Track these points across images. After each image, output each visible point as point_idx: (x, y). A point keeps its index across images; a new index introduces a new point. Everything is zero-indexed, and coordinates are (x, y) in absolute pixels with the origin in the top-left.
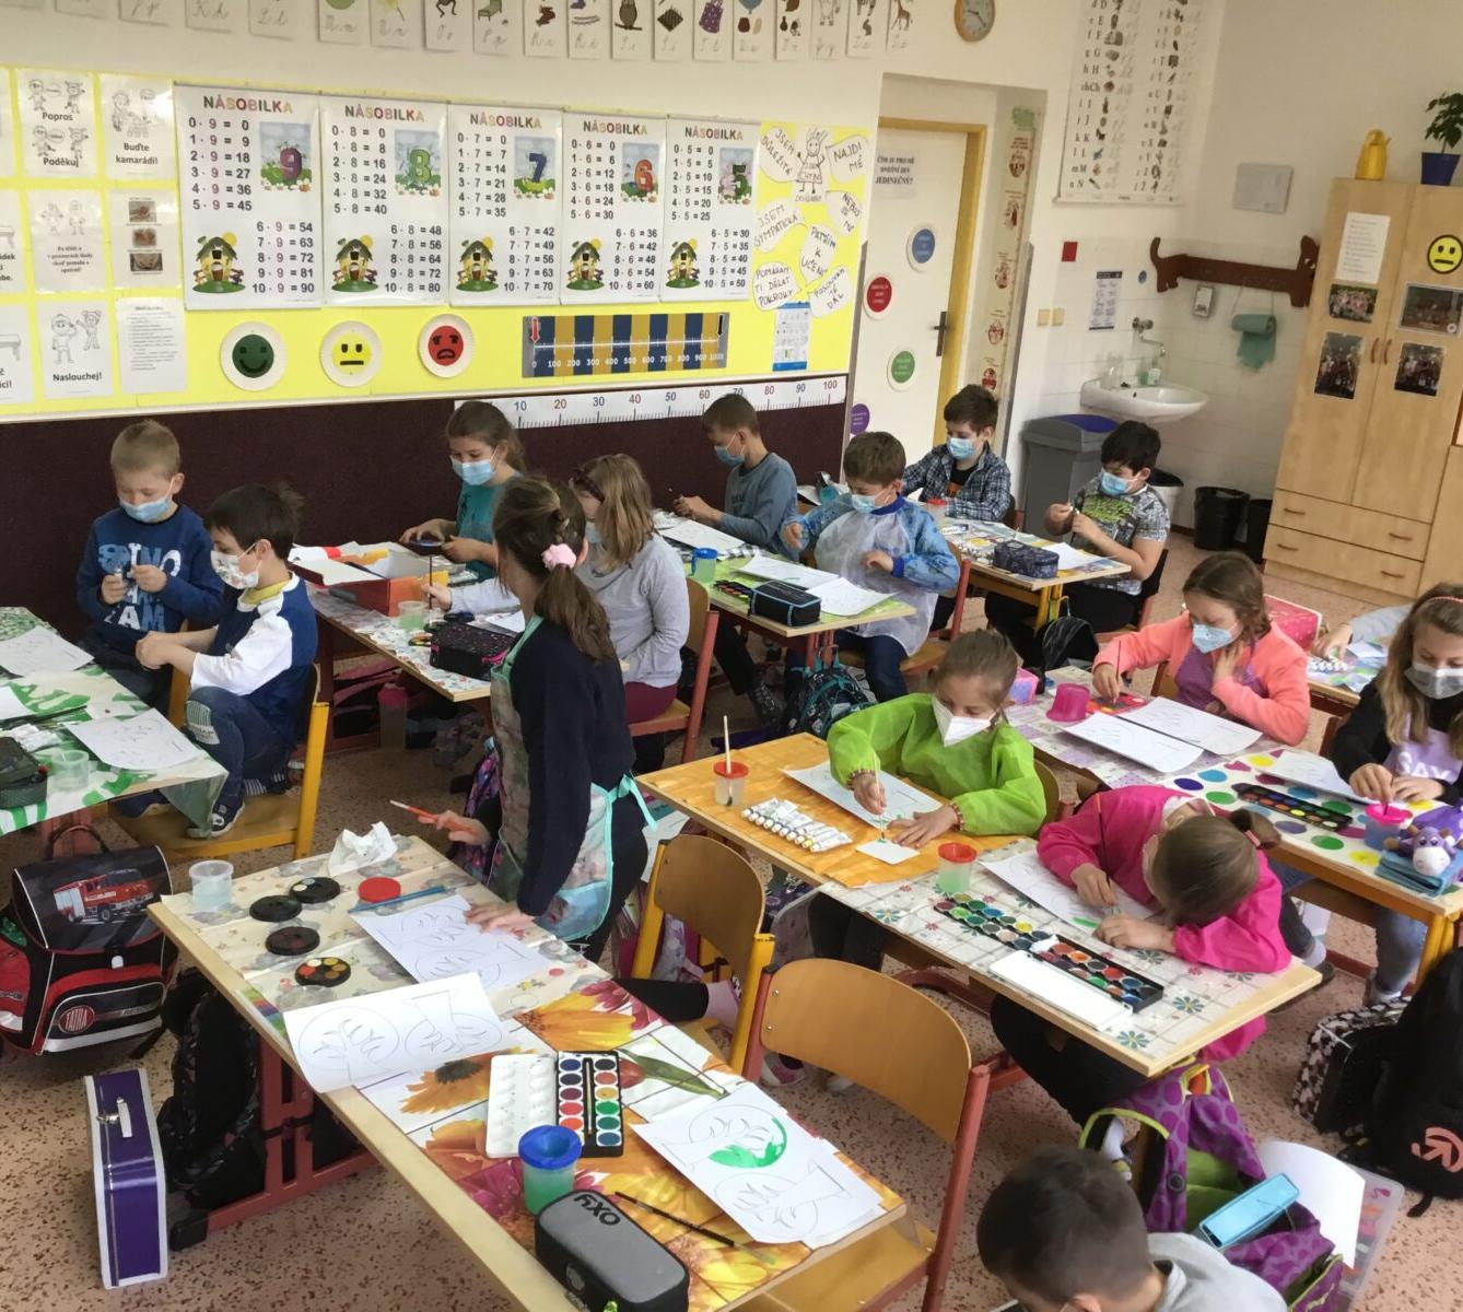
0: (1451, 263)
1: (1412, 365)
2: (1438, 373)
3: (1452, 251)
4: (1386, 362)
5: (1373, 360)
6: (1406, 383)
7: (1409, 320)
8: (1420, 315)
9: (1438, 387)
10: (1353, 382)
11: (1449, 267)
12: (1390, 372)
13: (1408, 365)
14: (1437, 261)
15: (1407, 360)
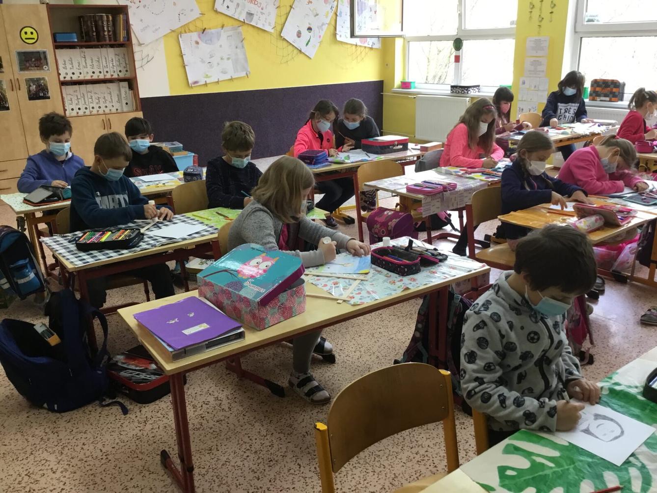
0: (34, 39)
1: (33, 87)
2: (48, 89)
3: (32, 33)
4: (20, 89)
5: (13, 90)
6: (33, 96)
7: (23, 67)
8: (28, 65)
9: (50, 94)
10: (6, 102)
11: (33, 41)
12: (23, 93)
13: (31, 88)
14: (26, 39)
15: (30, 86)
